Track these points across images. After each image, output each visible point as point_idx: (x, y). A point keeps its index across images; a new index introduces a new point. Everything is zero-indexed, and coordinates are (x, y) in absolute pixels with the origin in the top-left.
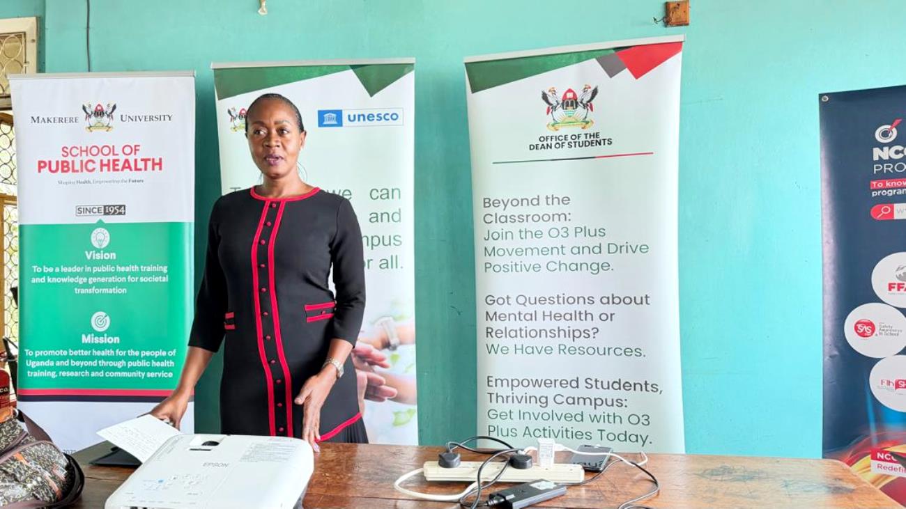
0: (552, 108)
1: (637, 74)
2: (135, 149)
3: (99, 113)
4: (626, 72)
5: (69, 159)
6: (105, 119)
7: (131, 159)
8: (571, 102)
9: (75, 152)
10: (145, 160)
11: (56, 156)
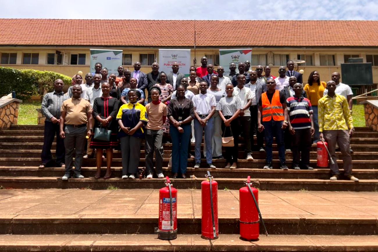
0: (233, 58)
1: (245, 54)
2: (180, 62)
3: (174, 56)
4: (244, 54)
5: (169, 63)
6: (175, 57)
7: (180, 64)
8: (235, 57)
9: (170, 62)
10: (182, 64)
11: (167, 63)
